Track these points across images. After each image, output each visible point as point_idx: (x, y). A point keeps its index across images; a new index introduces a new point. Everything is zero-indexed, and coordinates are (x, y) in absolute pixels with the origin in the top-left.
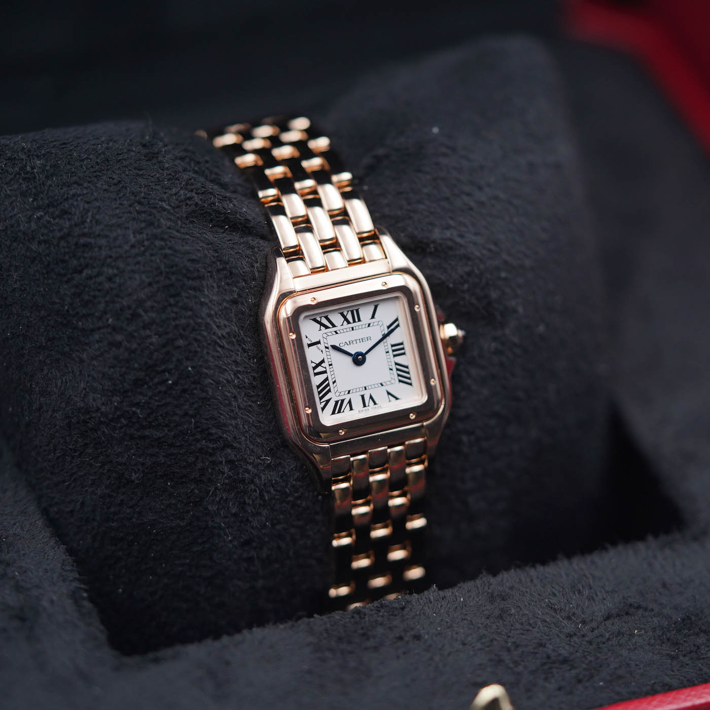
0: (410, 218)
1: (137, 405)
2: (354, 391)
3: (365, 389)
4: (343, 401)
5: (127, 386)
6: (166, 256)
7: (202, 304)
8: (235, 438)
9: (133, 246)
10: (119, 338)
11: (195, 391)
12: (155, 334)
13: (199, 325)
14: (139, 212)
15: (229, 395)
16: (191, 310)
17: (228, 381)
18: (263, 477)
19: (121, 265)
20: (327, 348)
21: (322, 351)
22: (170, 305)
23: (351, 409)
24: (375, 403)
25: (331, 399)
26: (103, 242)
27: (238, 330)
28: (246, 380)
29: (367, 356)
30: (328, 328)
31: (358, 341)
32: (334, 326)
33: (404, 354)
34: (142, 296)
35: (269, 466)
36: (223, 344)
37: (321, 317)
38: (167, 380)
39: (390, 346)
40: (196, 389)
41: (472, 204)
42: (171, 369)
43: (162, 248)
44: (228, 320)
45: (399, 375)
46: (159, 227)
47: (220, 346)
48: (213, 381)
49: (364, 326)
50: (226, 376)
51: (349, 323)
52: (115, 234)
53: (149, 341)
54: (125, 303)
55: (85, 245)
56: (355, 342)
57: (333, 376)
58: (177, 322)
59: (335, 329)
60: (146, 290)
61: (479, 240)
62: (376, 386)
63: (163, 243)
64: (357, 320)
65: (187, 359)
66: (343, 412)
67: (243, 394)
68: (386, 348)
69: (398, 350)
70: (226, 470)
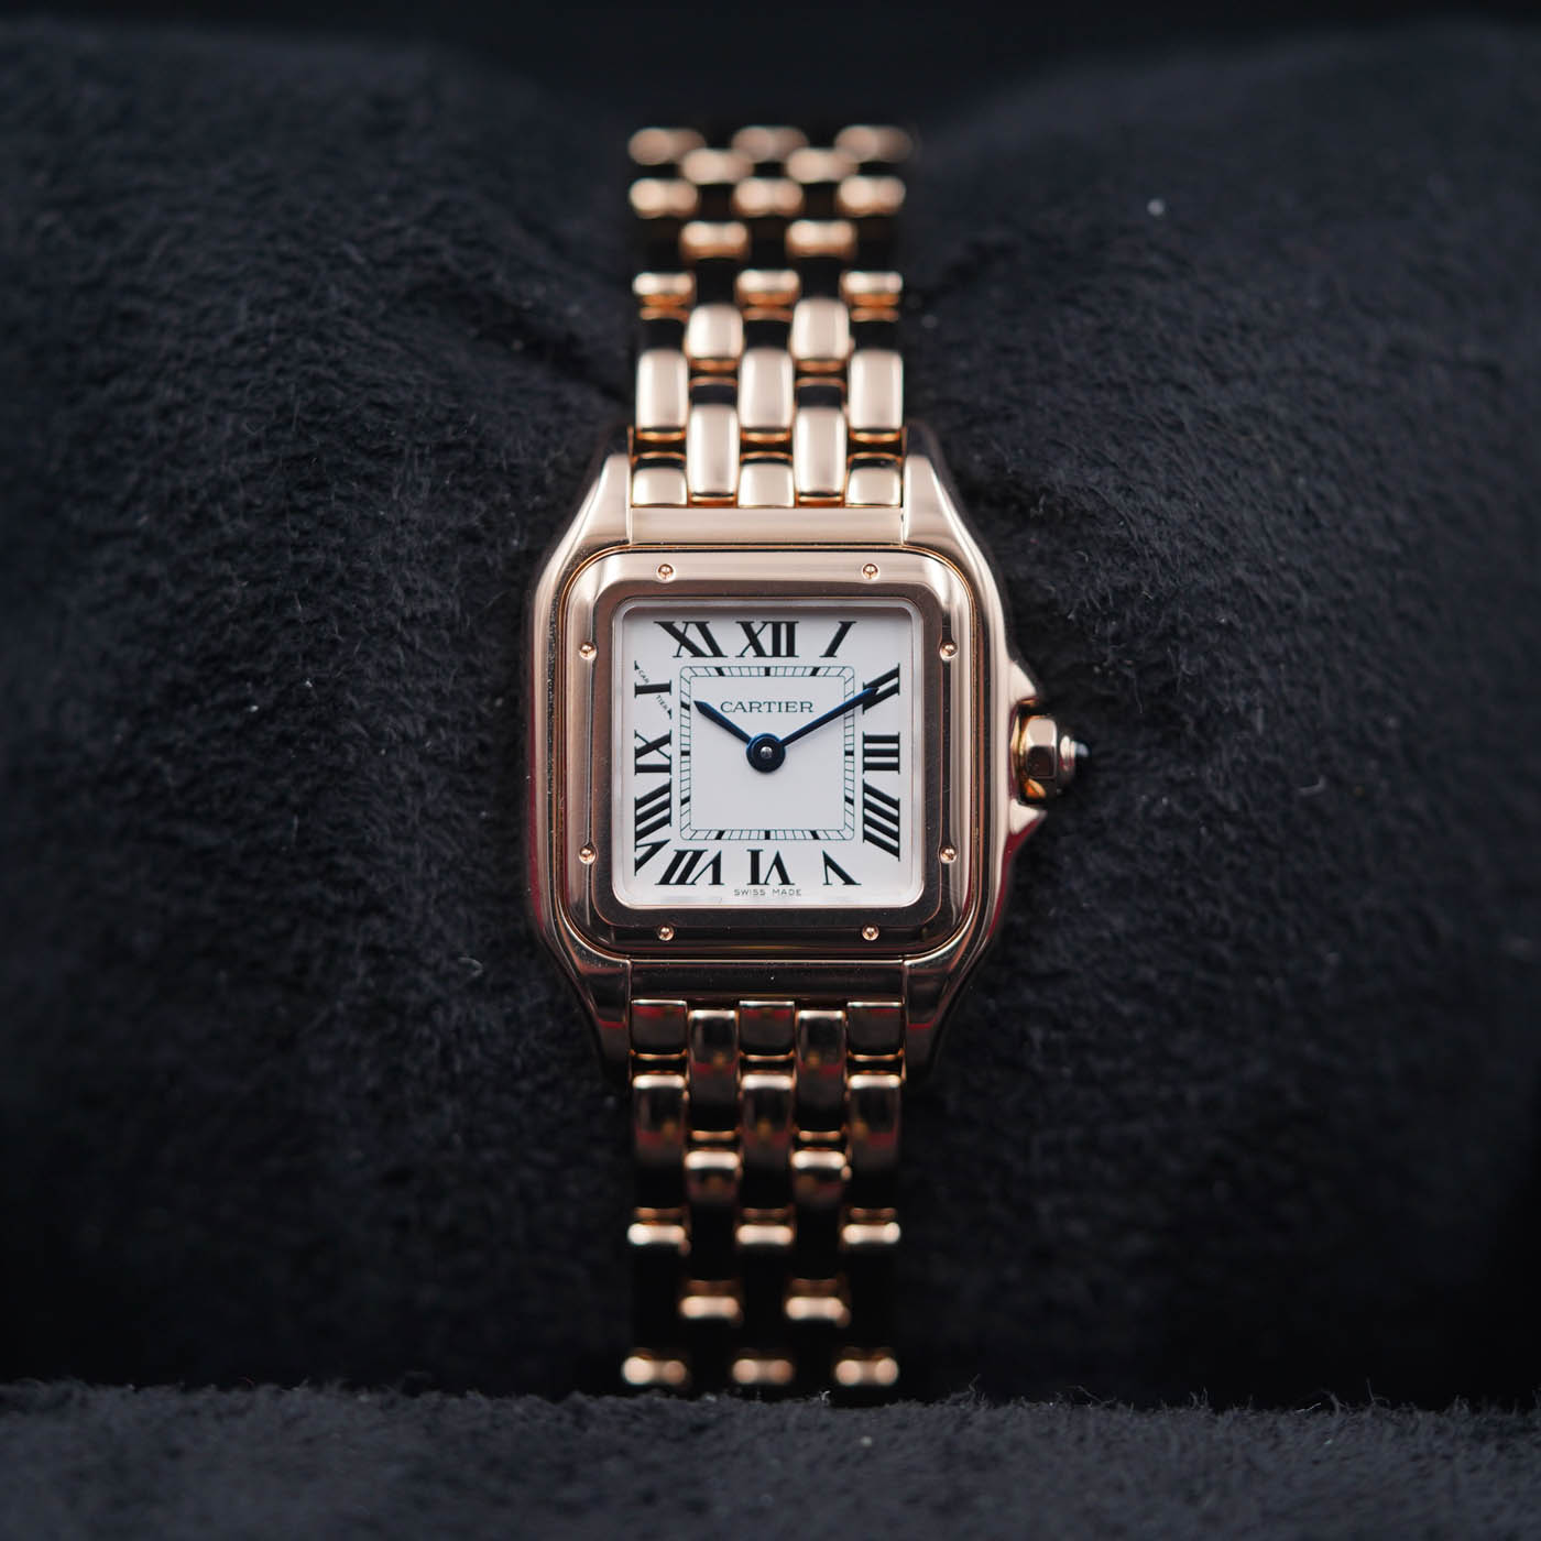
0: (1009, 418)
1: (166, 750)
2: (736, 835)
3: (767, 835)
4: (697, 855)
5: (151, 699)
6: (315, 381)
7: (380, 523)
8: (399, 890)
9: (240, 341)
10: (155, 568)
11: (313, 747)
12: (243, 577)
13: (359, 575)
14: (284, 259)
15: (402, 775)
16: (345, 532)
17: (405, 737)
18: (457, 1011)
19: (198, 381)
20: (685, 706)
21: (670, 712)
22: (295, 509)
23: (716, 880)
24: (785, 881)
25: (666, 842)
26: (172, 314)
27: (462, 612)
28: (457, 748)
29: (791, 752)
30: (703, 655)
31: (775, 708)
32: (717, 653)
33: (895, 767)
34: (229, 471)
35: (476, 986)
36: (413, 639)
37: (687, 623)
38: (248, 702)
39: (860, 739)
40: (317, 740)
41: (1186, 416)
42: (263, 677)
43: (311, 360)
44: (442, 580)
45: (867, 820)
46: (319, 303)
47: (403, 643)
48: (366, 727)
49: (799, 672)
50: (406, 723)
51: (760, 653)
52: (205, 302)
53: (225, 590)
54: (184, 482)
55: (128, 317)
56: (765, 708)
57: (685, 785)
58: (303, 557)
59: (718, 662)
60: (244, 459)
61: (1176, 511)
62: (799, 835)
63: (315, 346)
64: (783, 651)
65: (309, 656)
66: (693, 883)
67: (442, 781)
68: (850, 740)
69: (881, 752)
70: (361, 969)
